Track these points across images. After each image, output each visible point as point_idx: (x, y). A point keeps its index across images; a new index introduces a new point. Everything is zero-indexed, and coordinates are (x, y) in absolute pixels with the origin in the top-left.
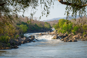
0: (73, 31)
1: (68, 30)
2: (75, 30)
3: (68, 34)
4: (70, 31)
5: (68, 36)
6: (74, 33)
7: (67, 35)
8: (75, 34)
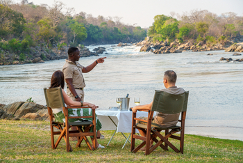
0: (178, 35)
1: (168, 35)
2: (183, 35)
3: (170, 43)
4: (173, 37)
5: (169, 45)
6: (180, 39)
7: (167, 45)
8: (182, 41)
